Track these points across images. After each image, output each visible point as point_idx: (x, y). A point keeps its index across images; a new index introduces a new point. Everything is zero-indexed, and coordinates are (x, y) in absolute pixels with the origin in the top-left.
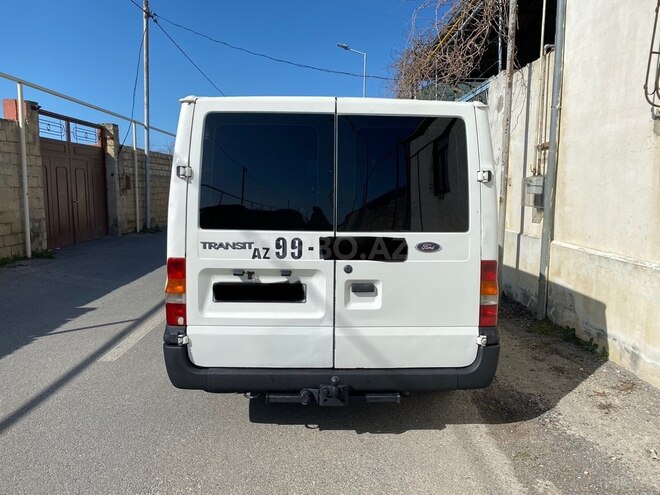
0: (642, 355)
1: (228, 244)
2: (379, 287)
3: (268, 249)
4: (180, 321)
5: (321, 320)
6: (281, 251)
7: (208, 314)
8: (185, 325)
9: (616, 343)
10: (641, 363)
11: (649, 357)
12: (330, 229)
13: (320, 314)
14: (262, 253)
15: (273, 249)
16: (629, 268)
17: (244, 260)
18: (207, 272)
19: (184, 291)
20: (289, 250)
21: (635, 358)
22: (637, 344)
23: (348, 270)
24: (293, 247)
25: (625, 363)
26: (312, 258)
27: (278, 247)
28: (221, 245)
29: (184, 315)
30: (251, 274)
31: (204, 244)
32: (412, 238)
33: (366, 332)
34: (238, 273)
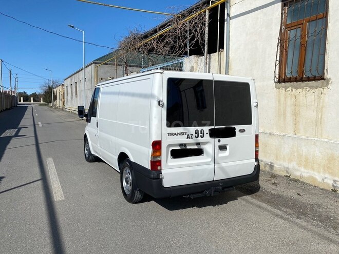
0: (275, 165)
1: (178, 133)
2: (228, 147)
3: (192, 135)
4: (159, 168)
5: (210, 161)
6: (197, 135)
7: (170, 164)
8: (161, 170)
9: (262, 162)
10: (275, 168)
11: (278, 165)
12: (213, 125)
13: (209, 160)
14: (190, 136)
15: (194, 135)
16: (267, 135)
17: (183, 140)
18: (170, 146)
19: (161, 155)
20: (200, 135)
21: (271, 166)
22: (272, 162)
23: (219, 141)
24: (201, 133)
25: (267, 169)
26: (207, 137)
27: (196, 133)
28: (175, 134)
29: (160, 165)
30: (185, 145)
31: (169, 133)
32: (238, 128)
33: (224, 165)
34: (181, 145)
